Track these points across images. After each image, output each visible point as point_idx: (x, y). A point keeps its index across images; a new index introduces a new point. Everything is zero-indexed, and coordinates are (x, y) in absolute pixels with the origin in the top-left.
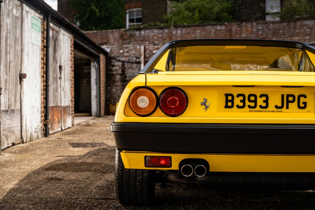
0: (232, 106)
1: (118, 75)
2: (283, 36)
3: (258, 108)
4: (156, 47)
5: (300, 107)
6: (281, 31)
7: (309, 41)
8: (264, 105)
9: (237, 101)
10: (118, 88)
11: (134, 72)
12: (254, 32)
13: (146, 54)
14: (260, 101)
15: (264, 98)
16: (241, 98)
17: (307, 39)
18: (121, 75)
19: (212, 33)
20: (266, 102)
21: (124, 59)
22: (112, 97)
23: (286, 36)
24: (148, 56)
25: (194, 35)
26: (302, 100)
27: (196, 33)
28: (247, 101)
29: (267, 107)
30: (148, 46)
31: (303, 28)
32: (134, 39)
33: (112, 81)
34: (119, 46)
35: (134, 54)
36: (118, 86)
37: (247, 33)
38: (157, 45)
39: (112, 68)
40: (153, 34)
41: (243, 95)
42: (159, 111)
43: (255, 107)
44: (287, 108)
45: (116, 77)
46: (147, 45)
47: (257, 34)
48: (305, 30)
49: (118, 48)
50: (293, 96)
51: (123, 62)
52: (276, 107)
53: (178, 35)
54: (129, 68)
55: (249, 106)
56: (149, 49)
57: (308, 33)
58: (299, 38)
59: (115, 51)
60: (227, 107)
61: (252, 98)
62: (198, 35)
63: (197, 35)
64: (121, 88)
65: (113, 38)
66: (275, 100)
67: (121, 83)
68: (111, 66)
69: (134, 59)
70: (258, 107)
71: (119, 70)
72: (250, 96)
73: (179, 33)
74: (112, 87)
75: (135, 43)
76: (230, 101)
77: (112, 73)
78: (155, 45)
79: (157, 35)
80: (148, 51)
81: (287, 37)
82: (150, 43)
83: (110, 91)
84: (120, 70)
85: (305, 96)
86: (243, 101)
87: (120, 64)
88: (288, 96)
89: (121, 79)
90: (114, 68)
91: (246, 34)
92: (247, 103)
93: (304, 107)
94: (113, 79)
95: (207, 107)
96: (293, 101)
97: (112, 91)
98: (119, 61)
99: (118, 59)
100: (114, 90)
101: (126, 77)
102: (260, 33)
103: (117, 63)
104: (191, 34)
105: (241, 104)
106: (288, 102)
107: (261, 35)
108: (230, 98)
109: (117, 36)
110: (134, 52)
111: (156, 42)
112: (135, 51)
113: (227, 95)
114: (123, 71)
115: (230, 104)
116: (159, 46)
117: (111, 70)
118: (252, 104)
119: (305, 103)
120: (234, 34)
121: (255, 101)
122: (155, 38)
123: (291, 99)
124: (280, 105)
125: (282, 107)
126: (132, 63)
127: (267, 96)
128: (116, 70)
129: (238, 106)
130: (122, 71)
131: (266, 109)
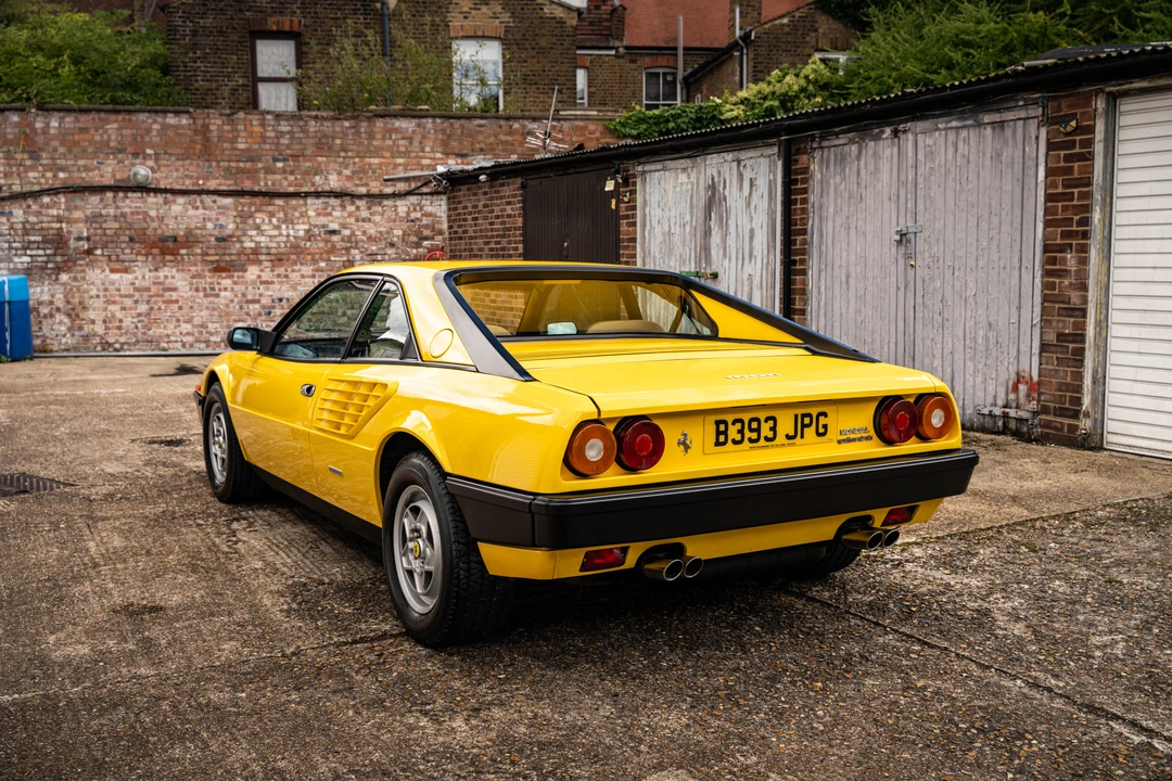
0: (724, 443)
2: (342, 154)
3: (762, 442)
5: (819, 434)
6: (338, 141)
7: (406, 170)
8: (770, 435)
9: (733, 432)
12: (270, 138)
14: (766, 430)
16: (738, 426)
17: (400, 165)
19: (154, 133)
20: (773, 429)
23: (350, 154)
25: (102, 136)
26: (822, 420)
27: (106, 131)
28: (746, 430)
29: (774, 438)
31: (391, 138)
37: (249, 140)
41: (741, 421)
42: (614, 467)
43: (758, 440)
44: (802, 437)
47: (278, 144)
48: (394, 141)
50: (810, 415)
52: (788, 437)
53: (52, 131)
55: (751, 440)
57: (402, 149)
58: (383, 160)
60: (718, 444)
61: (754, 425)
62: (113, 137)
63: (109, 136)
66: (786, 425)
70: (762, 440)
72: (751, 421)
73: (55, 128)
76: (722, 433)
81: (353, 158)
85: (825, 415)
86: (741, 432)
88: (804, 416)
91: (247, 143)
92: (748, 434)
93: (824, 434)
95: (687, 448)
96: (809, 425)
102: (285, 141)
104: (92, 131)
105: (738, 437)
106: (804, 426)
107: (288, 147)
108: (722, 428)
113: (718, 423)
115: (722, 438)
118: (754, 436)
119: (825, 426)
120: (216, 140)
121: (758, 430)
123: (807, 421)
124: (792, 433)
125: (795, 437)
127: (774, 419)
129: (735, 442)
131: (774, 443)
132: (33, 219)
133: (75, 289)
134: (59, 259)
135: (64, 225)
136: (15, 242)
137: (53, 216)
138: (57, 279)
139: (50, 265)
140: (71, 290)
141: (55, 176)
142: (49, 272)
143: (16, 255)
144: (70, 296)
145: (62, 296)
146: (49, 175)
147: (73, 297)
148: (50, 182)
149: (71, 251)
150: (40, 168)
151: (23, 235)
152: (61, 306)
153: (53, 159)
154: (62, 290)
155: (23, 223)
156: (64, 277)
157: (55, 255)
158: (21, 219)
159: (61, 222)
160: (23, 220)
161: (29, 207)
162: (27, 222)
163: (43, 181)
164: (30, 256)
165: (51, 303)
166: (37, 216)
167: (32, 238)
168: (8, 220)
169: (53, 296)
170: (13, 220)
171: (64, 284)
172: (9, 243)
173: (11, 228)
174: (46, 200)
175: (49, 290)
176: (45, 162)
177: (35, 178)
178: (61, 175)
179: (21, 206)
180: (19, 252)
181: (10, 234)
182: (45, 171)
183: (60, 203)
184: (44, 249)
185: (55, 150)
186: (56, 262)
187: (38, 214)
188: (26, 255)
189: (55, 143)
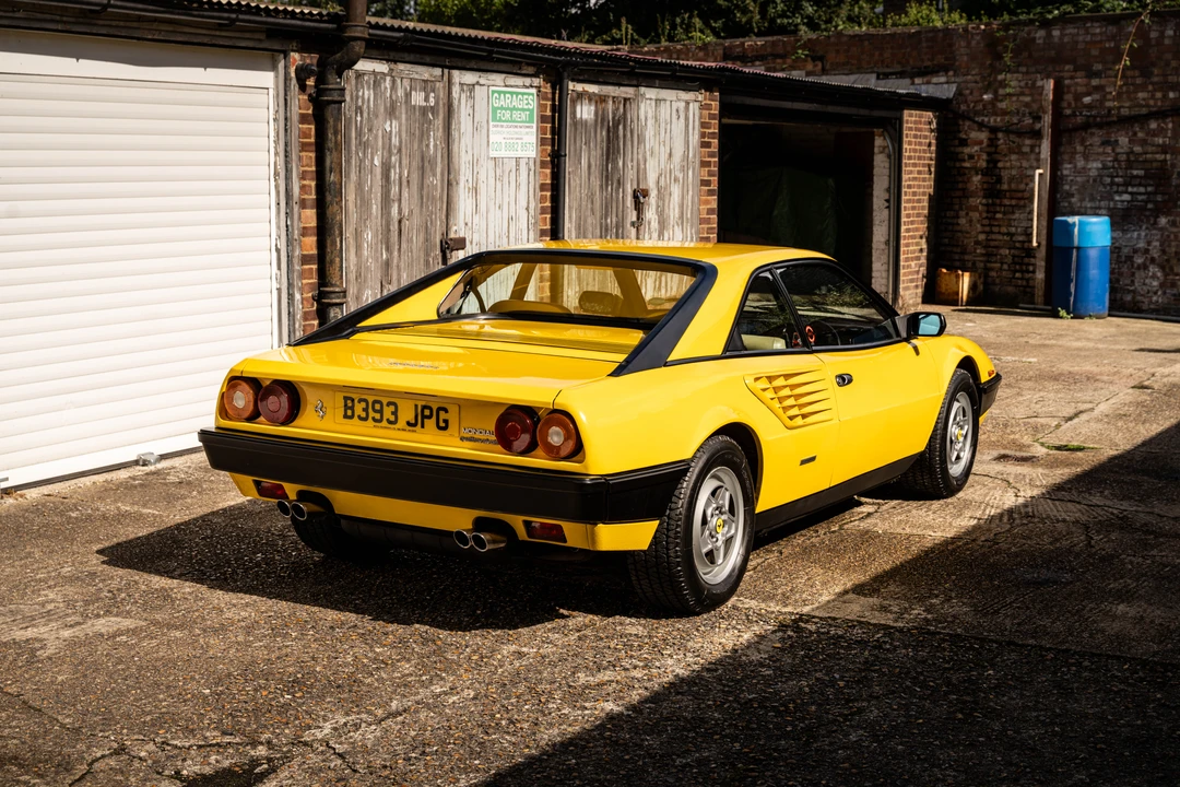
0: (352, 417)
1: (977, 174)
3: (385, 423)
4: (1095, 82)
5: (439, 427)
8: (392, 418)
9: (359, 409)
10: (975, 215)
11: (1025, 164)
13: (1065, 104)
14: (388, 412)
15: (392, 408)
16: (363, 405)
18: (986, 172)
20: (395, 413)
21: (995, 121)
22: (958, 246)
24: (1068, 112)
26: (443, 415)
28: (370, 410)
29: (395, 422)
30: (1072, 78)
32: (1030, 56)
33: (959, 193)
34: (983, 78)
35: (1027, 105)
36: (975, 209)
38: (1097, 74)
39: (960, 149)
40: (1089, 38)
41: (366, 401)
43: (380, 421)
44: (423, 426)
45: (969, 180)
46: (1066, 75)
49: (980, 85)
50: (430, 409)
51: (994, 130)
52: (409, 424)
53: (1167, 42)
54: (1011, 151)
55: (374, 419)
56: (1073, 89)
59: (971, 93)
60: (346, 416)
61: (377, 407)
64: (985, 215)
65: (968, 51)
66: (407, 413)
67: (984, 201)
68: (957, 142)
69: (1028, 121)
70: (385, 421)
71: (979, 156)
72: (375, 402)
73: (1170, 37)
74: (957, 212)
75: (1033, 69)
76: (349, 408)
77: (958, 165)
78: (1091, 74)
79: (1101, 42)
80: (1068, 97)
82: (1075, 70)
83: (953, 224)
84: (985, 157)
85: (446, 411)
86: (366, 410)
87: (983, 136)
88: (423, 409)
89: (985, 186)
90: (967, 150)
92: (372, 414)
93: (446, 428)
94: (960, 186)
95: (323, 414)
96: (430, 417)
97: (958, 224)
98: (981, 126)
99: (979, 119)
100: (963, 221)
101: (999, 180)
103: (974, 135)
105: (364, 415)
108: (349, 403)
109: (978, 43)
110: (1028, 99)
111: (1098, 67)
112: (1031, 95)
113: (346, 398)
114: (992, 162)
115: (349, 412)
116: (1103, 82)
117: (956, 157)
118: (378, 416)
119: (446, 421)
121: (381, 412)
122: (1095, 52)
123: (427, 412)
124: (412, 420)
125: (415, 425)
126: (1020, 134)
127: (396, 406)
128: (971, 157)
129: (360, 418)
130: (988, 161)
131: (396, 426)
132: (1137, 149)
133: (1172, 237)
134: (1159, 198)
135: (1168, 157)
136: (1117, 176)
137: (1159, 145)
138: (1155, 223)
139: (1150, 206)
140: (1168, 236)
141: (1165, 97)
142: (1147, 213)
143: (1117, 192)
144: (1167, 243)
145: (1157, 244)
146: (1159, 95)
147: (1169, 246)
148: (1159, 104)
149: (1173, 188)
150: (1150, 88)
151: (1126, 169)
152: (1156, 255)
153: (1165, 75)
154: (1159, 237)
155: (1128, 154)
156: (1163, 221)
157: (1155, 193)
158: (1126, 149)
159: (1166, 153)
160: (1128, 150)
161: (1135, 134)
162: (1132, 152)
163: (1152, 102)
164: (1131, 193)
165: (1147, 251)
166: (1142, 146)
167: (1135, 172)
168: (1113, 150)
169: (1149, 243)
170: (1119, 150)
171: (1162, 229)
172: (1112, 177)
173: (1116, 160)
174: (1153, 125)
175: (1146, 235)
176: (1155, 79)
177: (1144, 99)
178: (1171, 95)
179: (1127, 133)
180: (1121, 189)
181: (1113, 167)
182: (1155, 90)
183: (1167, 129)
184: (1145, 186)
185: (1168, 64)
186: (1155, 202)
187: (1144, 142)
188: (1126, 192)
189: (1168, 56)
